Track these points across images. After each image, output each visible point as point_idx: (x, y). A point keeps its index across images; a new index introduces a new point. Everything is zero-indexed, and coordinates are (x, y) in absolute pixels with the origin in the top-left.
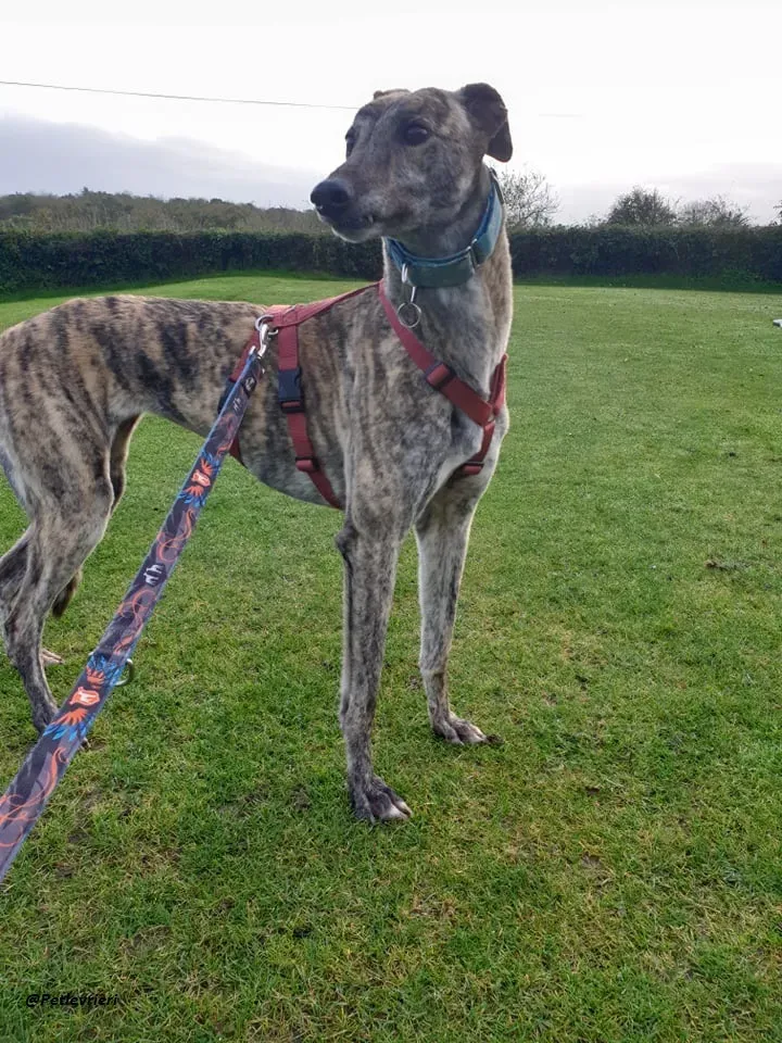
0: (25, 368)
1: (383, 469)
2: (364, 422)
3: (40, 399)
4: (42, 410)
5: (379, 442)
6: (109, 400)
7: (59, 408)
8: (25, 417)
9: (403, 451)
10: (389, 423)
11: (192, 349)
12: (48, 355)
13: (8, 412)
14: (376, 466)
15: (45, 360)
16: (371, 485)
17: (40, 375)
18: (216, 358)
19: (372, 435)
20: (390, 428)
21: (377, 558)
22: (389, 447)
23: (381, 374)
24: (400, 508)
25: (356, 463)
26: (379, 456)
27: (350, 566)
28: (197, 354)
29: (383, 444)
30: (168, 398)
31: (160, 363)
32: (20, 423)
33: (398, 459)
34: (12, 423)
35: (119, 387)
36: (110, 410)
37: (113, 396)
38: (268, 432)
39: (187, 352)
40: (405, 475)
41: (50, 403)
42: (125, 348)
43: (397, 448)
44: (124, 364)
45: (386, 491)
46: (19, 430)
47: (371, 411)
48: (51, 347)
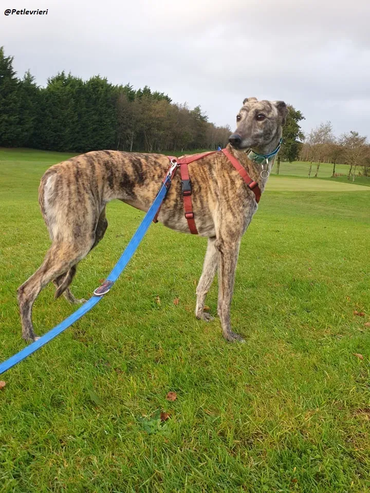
0: (77, 181)
1: (237, 215)
2: (227, 199)
3: (83, 194)
4: (84, 199)
5: (234, 206)
6: (104, 194)
7: (89, 198)
8: (76, 202)
9: (243, 208)
10: (238, 199)
11: (144, 168)
12: (87, 175)
13: (69, 199)
14: (234, 215)
15: (85, 177)
16: (232, 221)
17: (83, 184)
18: (155, 171)
19: (231, 204)
20: (238, 201)
21: (234, 248)
22: (238, 207)
23: (233, 182)
24: (242, 229)
25: (223, 215)
26: (234, 211)
27: (222, 253)
28: (146, 170)
29: (236, 207)
30: (131, 190)
31: (132, 176)
32: (73, 204)
33: (241, 211)
34: (70, 204)
35: (109, 188)
36: (104, 199)
37: (106, 193)
38: (176, 201)
39: (142, 170)
40: (244, 217)
41: (87, 196)
42: (118, 171)
43: (241, 208)
44: (116, 177)
45: (238, 223)
46: (72, 207)
47: (230, 195)
48: (88, 172)
